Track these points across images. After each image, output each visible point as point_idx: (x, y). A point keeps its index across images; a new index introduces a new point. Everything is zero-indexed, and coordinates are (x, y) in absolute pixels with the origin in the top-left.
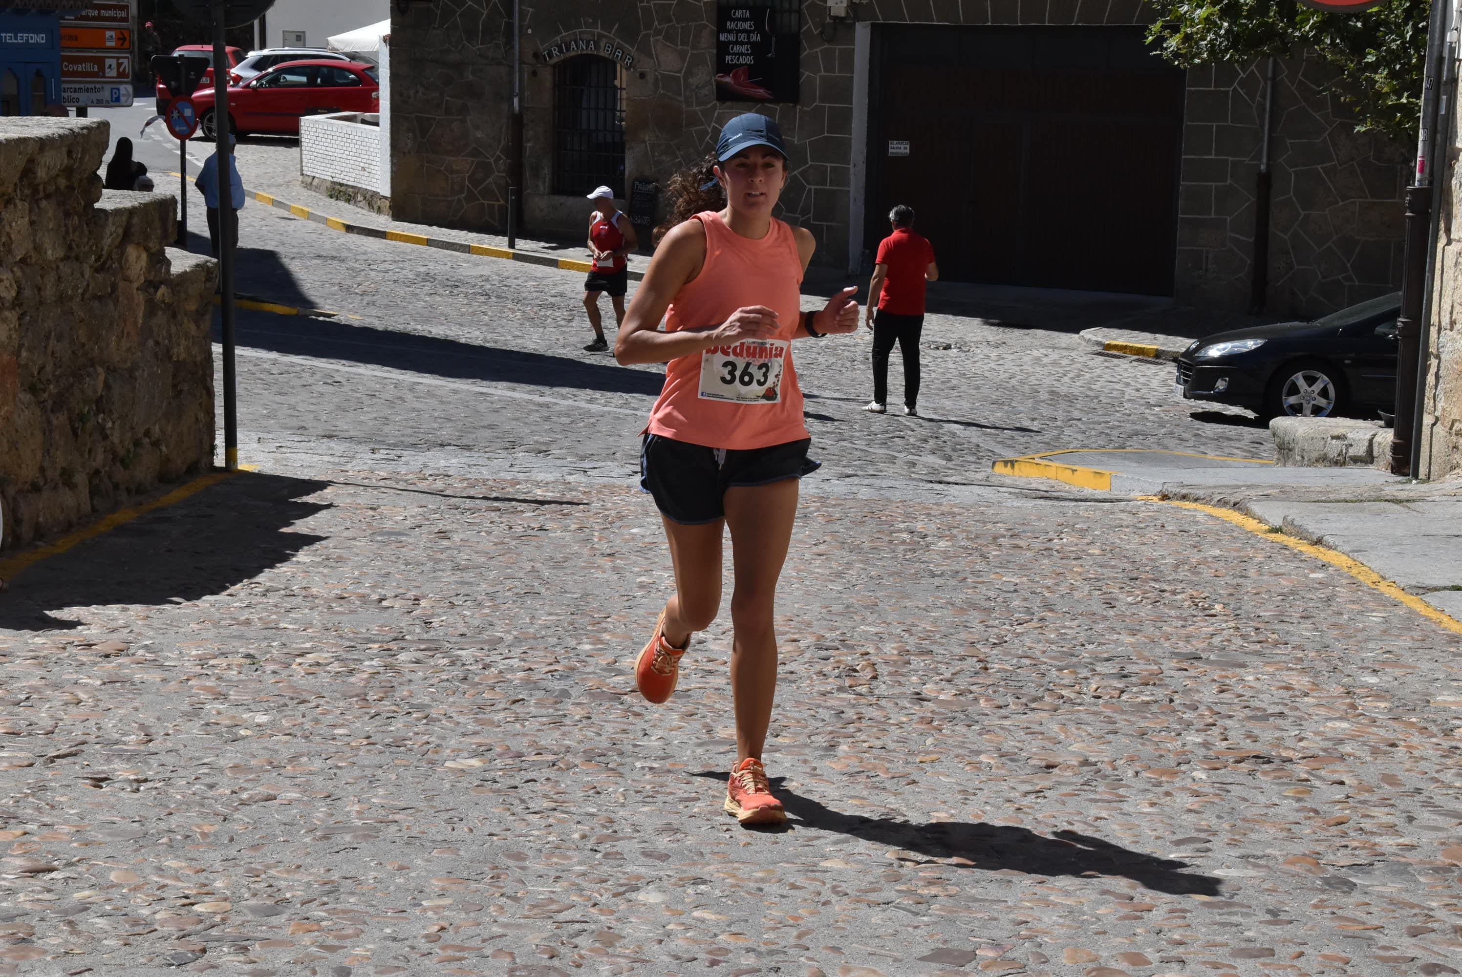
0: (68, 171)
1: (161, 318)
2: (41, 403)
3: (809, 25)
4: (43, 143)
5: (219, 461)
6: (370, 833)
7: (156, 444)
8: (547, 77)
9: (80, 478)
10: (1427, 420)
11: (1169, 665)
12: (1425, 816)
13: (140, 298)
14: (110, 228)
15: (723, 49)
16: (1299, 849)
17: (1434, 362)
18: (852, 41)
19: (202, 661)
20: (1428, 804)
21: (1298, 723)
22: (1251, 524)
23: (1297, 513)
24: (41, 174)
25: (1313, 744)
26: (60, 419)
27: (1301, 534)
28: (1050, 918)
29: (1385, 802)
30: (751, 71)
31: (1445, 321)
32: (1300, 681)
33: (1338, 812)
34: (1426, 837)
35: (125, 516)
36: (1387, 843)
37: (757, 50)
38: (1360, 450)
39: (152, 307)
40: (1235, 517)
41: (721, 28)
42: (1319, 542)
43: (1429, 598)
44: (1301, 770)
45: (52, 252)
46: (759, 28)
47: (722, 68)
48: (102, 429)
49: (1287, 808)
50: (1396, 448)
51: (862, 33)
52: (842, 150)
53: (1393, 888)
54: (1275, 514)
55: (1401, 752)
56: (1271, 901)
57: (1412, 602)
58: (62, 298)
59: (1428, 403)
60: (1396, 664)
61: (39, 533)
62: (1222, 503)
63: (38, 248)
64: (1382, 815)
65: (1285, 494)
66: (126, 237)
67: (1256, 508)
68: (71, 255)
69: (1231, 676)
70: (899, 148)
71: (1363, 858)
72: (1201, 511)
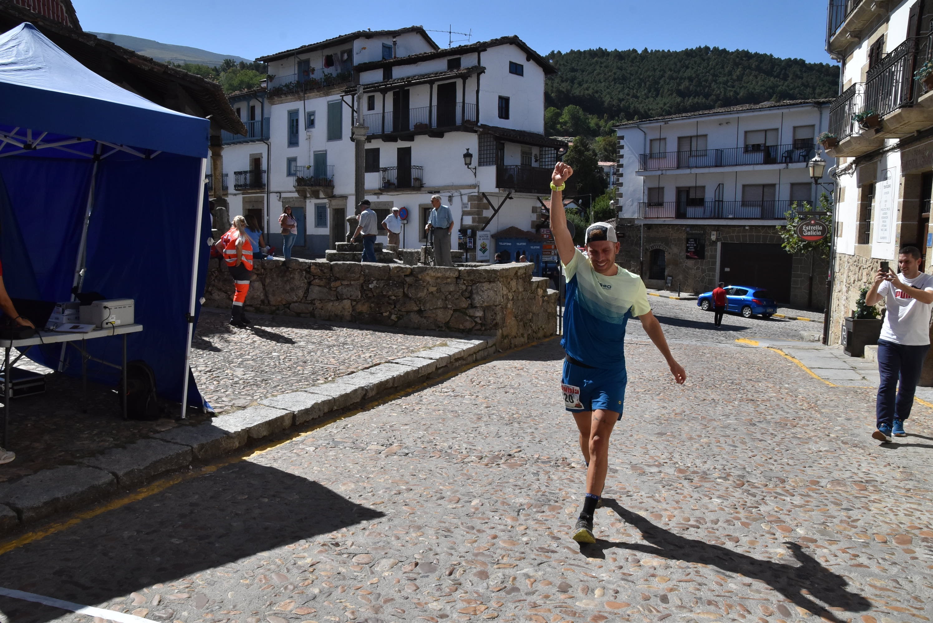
0: (525, 273)
1: (545, 303)
2: (517, 320)
3: (707, 243)
4: (519, 268)
5: (558, 333)
6: (554, 405)
7: (543, 329)
8: (649, 254)
9: (525, 336)
10: (830, 332)
11: (744, 381)
12: (780, 412)
13: (541, 299)
14: (534, 285)
15: (687, 247)
16: (749, 417)
17: (831, 319)
18: (716, 246)
19: (537, 372)
20: (782, 410)
21: (765, 393)
22: (782, 353)
23: (792, 351)
24: (519, 274)
25: (764, 397)
26: (521, 323)
27: (791, 355)
28: (686, 428)
29: (773, 409)
30: (694, 252)
32: (771, 385)
33: (762, 411)
34: (778, 416)
35: (534, 344)
36: (769, 417)
37: (695, 248)
38: (817, 339)
39: (543, 301)
40: (779, 352)
41: (687, 243)
42: (794, 357)
43: (812, 370)
45: (521, 289)
46: (696, 243)
47: (687, 252)
48: (531, 326)
50: (824, 339)
51: (719, 244)
52: (714, 270)
53: (763, 426)
54: (786, 351)
55: (783, 400)
57: (808, 371)
58: (523, 299)
59: (830, 328)
60: (795, 383)
61: (515, 346)
63: (518, 289)
66: (538, 287)
68: (525, 290)
70: (727, 269)
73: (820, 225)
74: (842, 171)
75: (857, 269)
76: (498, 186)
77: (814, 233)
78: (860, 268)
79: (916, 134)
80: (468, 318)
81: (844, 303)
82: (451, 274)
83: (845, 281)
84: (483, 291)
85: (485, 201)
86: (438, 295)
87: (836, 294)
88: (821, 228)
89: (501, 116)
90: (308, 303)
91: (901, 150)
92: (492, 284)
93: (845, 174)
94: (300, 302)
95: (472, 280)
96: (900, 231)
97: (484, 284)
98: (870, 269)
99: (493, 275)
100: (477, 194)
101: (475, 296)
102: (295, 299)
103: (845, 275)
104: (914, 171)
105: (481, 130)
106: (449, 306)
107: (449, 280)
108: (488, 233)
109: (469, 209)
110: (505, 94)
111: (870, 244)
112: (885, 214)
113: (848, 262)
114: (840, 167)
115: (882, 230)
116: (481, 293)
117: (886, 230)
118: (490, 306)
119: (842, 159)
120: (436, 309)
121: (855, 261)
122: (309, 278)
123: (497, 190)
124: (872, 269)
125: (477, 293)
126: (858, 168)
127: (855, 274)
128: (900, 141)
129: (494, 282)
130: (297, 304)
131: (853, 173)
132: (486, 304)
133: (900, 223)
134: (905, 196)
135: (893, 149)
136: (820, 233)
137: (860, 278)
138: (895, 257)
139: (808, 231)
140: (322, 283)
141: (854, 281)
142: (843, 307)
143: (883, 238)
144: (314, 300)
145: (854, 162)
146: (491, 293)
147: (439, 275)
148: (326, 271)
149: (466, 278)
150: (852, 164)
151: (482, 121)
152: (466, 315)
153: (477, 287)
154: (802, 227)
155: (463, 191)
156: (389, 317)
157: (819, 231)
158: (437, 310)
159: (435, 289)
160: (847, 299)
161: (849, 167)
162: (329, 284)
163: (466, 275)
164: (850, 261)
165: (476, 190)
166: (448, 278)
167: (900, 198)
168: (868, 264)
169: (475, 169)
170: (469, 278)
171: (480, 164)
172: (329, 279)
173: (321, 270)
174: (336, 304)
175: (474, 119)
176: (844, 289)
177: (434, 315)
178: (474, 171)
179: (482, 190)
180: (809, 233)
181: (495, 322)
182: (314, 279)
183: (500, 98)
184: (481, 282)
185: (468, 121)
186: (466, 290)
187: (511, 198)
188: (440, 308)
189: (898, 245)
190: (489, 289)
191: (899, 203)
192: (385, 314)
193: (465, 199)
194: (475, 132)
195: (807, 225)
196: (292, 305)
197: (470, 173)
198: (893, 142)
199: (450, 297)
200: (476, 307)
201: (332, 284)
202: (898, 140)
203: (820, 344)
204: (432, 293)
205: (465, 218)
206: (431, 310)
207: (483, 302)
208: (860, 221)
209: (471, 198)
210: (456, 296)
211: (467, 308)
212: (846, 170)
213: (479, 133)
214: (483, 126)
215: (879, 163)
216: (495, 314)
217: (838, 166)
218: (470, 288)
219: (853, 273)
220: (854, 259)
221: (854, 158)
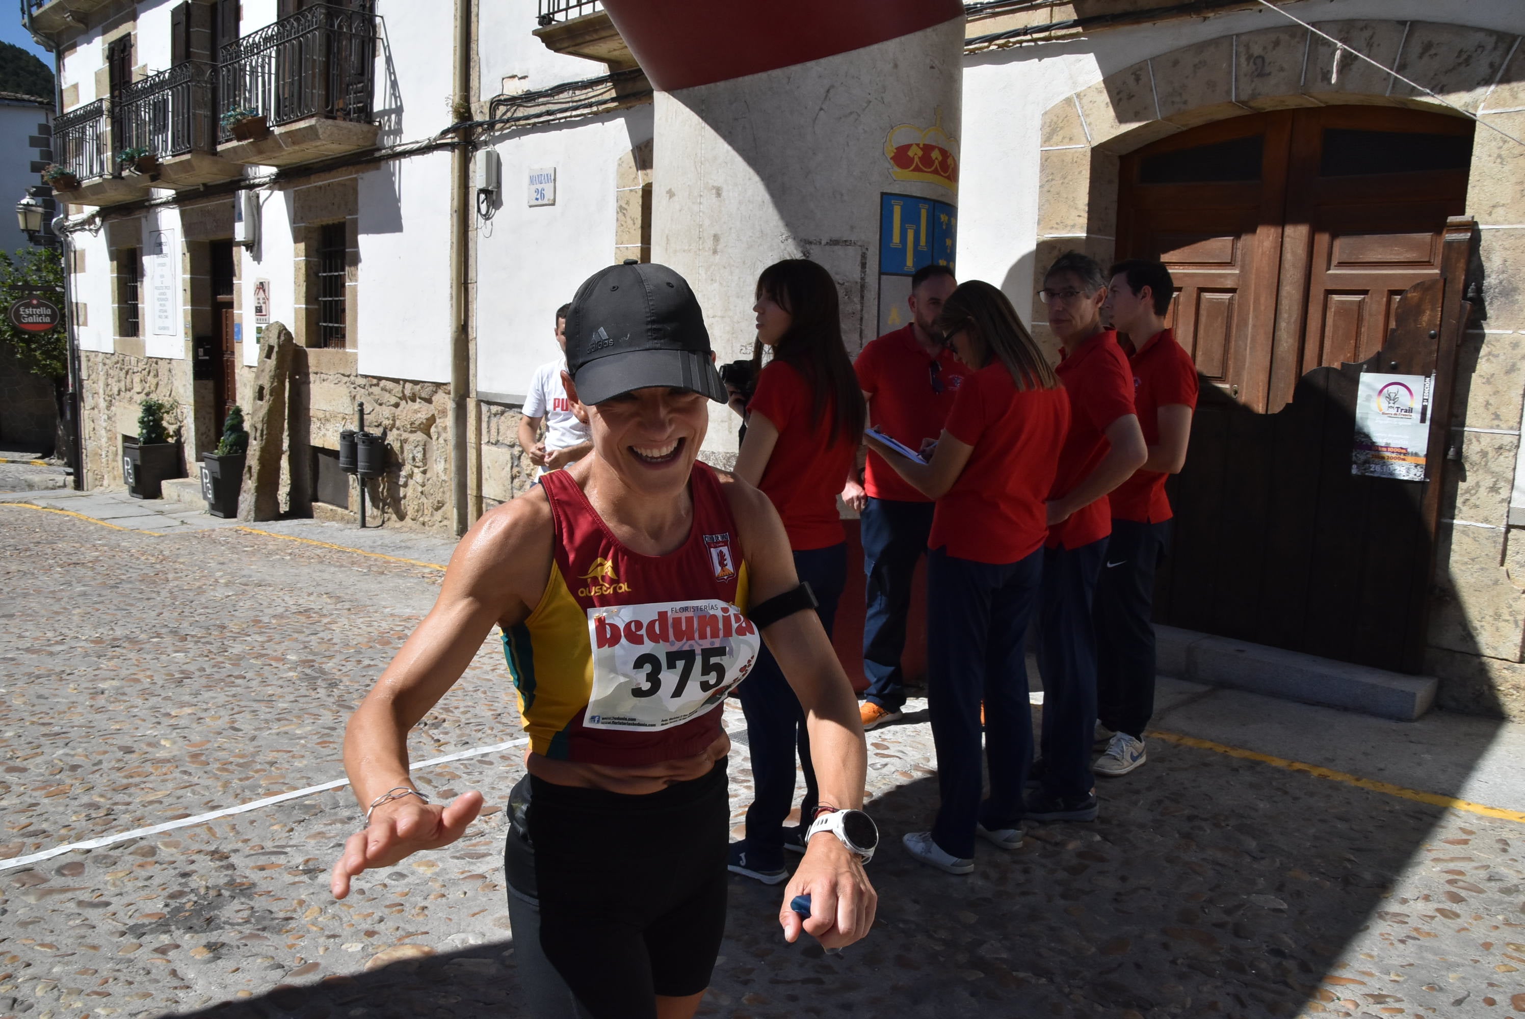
10: (85, 471)
11: (31, 546)
12: (131, 570)
16: (98, 582)
17: (84, 451)
20: (131, 567)
21: (82, 554)
22: (34, 507)
23: (54, 502)
25: (88, 558)
27: (55, 508)
28: (34, 605)
29: (118, 568)
31: (87, 437)
32: (77, 545)
33: (105, 572)
34: (133, 575)
36: (123, 577)
38: (61, 484)
42: (62, 509)
43: (106, 521)
44: (90, 565)
49: (90, 573)
50: (75, 481)
53: (130, 586)
54: (43, 503)
55: (117, 557)
56: (97, 592)
57: (101, 522)
59: (84, 465)
60: (104, 537)
62: (20, 502)
64: (119, 571)
65: (41, 498)
67: (34, 502)
69: (55, 546)
71: (118, 581)
72: (14, 505)
73: (47, 307)
74: (75, 225)
75: (122, 374)
77: (39, 320)
78: (127, 373)
79: (202, 189)
81: (104, 424)
83: (101, 392)
87: (86, 412)
88: (49, 312)
91: (180, 207)
93: (83, 230)
96: (190, 319)
98: (145, 372)
103: (101, 384)
104: (203, 238)
111: (141, 338)
112: (164, 294)
113: (105, 364)
114: (70, 217)
115: (160, 317)
117: (166, 317)
119: (72, 207)
121: (117, 363)
124: (149, 372)
126: (107, 224)
127: (119, 381)
128: (177, 194)
131: (97, 231)
133: (189, 307)
134: (193, 271)
135: (166, 204)
136: (48, 320)
137: (129, 386)
138: (187, 355)
139: (29, 315)
141: (119, 391)
142: (103, 432)
143: (164, 328)
145: (98, 214)
150: (93, 217)
154: (17, 310)
157: (46, 315)
160: (109, 418)
161: (90, 220)
164: (107, 361)
167: (184, 272)
168: (141, 365)
176: (103, 404)
180: (31, 320)
189: (190, 338)
191: (184, 280)
195: (27, 306)
198: (165, 193)
202: (173, 192)
203: (70, 491)
208: (119, 302)
212: (82, 225)
215: (143, 220)
217: (66, 218)
219: (116, 379)
220: (115, 359)
221: (97, 208)
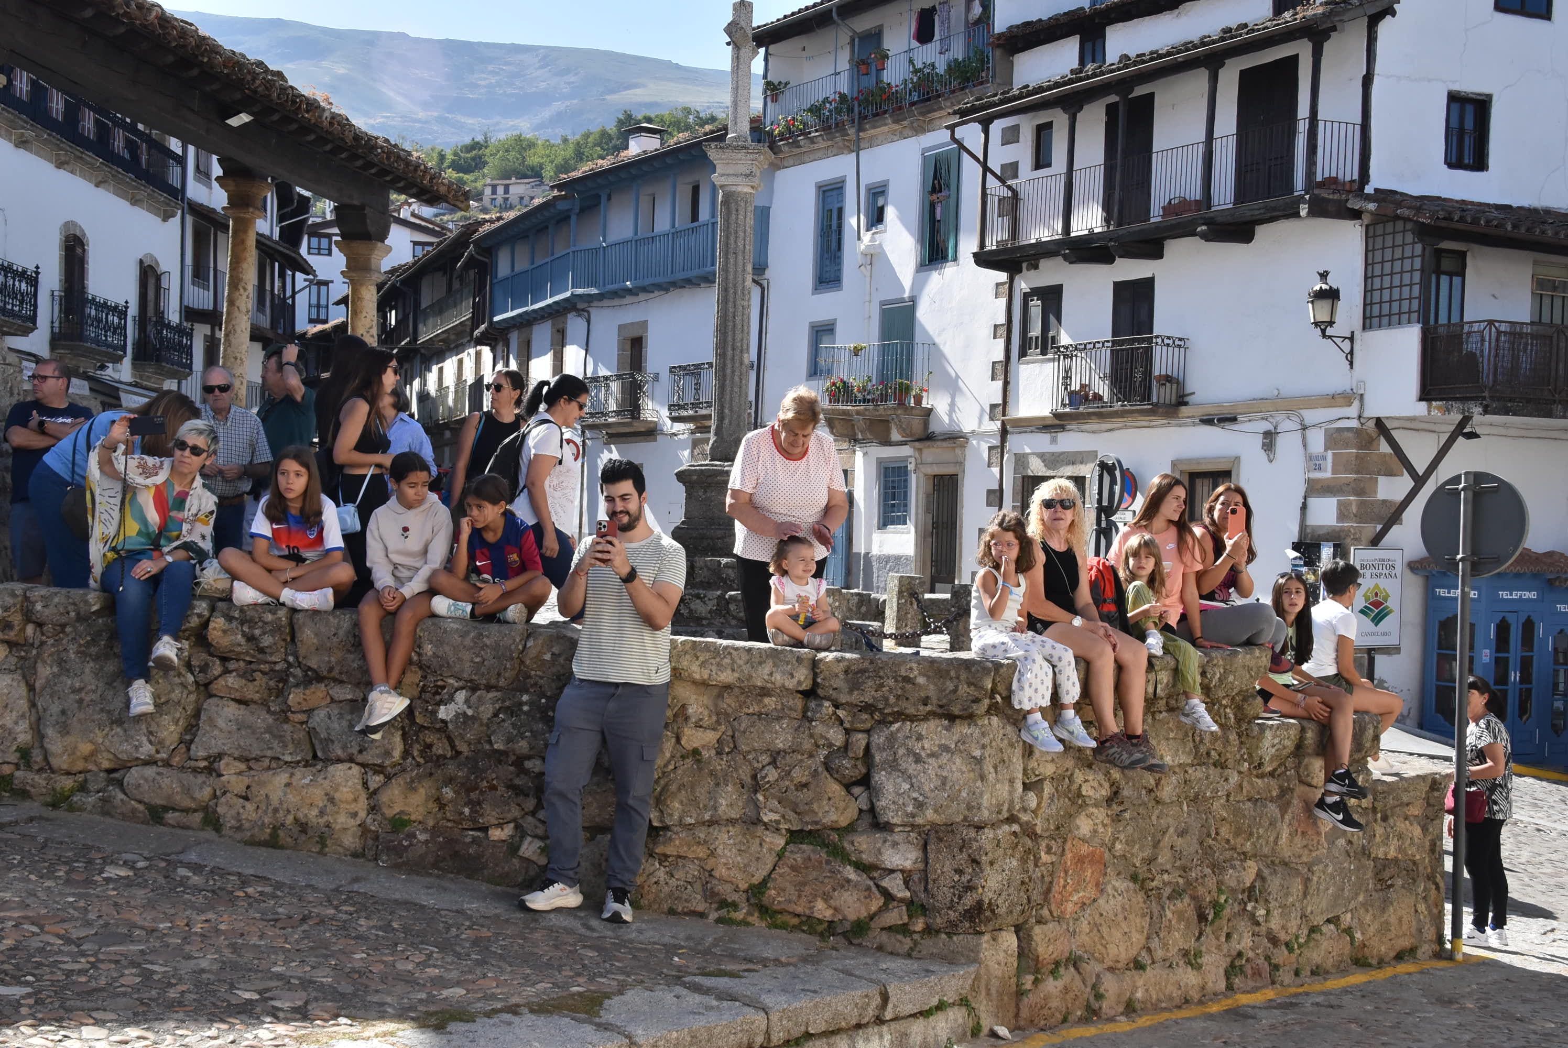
2: (1147, 892)
5: (1447, 948)
7: (1345, 932)
9: (1211, 959)
26: (1179, 906)
45: (1174, 758)
48: (1251, 917)
58: (1191, 799)
61: (1135, 1007)
66: (1300, 748)
68: (1206, 760)
76: (1426, 394)
80: (850, 873)
82: (778, 677)
84: (918, 760)
85: (1384, 447)
86: (720, 765)
89: (1455, 161)
90: (195, 770)
92: (963, 729)
94: (167, 764)
95: (868, 708)
97: (923, 728)
99: (964, 689)
100: (1354, 424)
101: (880, 777)
102: (147, 749)
105: (1372, 206)
106: (767, 817)
107: (770, 702)
108: (1395, 556)
109: (1327, 474)
110: (1471, 86)
116: (912, 768)
118: (950, 827)
120: (711, 823)
122: (204, 668)
123: (1421, 409)
125: (893, 766)
129: (970, 717)
130: (150, 771)
132: (930, 815)
140: (251, 691)
144: (220, 756)
146: (957, 769)
147: (727, 677)
148: (267, 641)
149: (843, 699)
151: (1378, 180)
152: (845, 857)
153: (892, 738)
155: (1311, 416)
156: (513, 848)
158: (714, 831)
159: (711, 737)
162: (280, 693)
163: (838, 683)
165: (1353, 411)
166: (764, 692)
169: (1352, 339)
170: (855, 698)
171: (1368, 323)
172: (283, 678)
173: (250, 639)
174: (303, 777)
175: (1352, 173)
177: (701, 852)
178: (1346, 346)
179: (1374, 409)
181: (969, 900)
182: (227, 671)
183: (1454, 98)
184: (912, 719)
185: (1331, 182)
186: (846, 747)
187: (1473, 435)
188: (731, 822)
190: (945, 748)
192: (496, 834)
193: (1317, 441)
194: (1356, 215)
196: (134, 776)
197: (1333, 355)
199: (772, 775)
200: (887, 827)
201: (294, 697)
204: (696, 752)
205: (1315, 503)
206: (690, 827)
207: (920, 805)
209: (1334, 439)
210: (799, 775)
211: (851, 828)
213: (1366, 219)
214: (1383, 195)
216: (975, 862)
218: (860, 740)
